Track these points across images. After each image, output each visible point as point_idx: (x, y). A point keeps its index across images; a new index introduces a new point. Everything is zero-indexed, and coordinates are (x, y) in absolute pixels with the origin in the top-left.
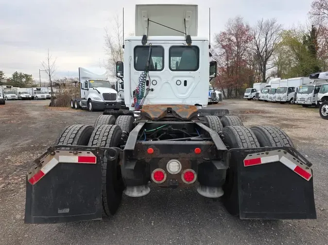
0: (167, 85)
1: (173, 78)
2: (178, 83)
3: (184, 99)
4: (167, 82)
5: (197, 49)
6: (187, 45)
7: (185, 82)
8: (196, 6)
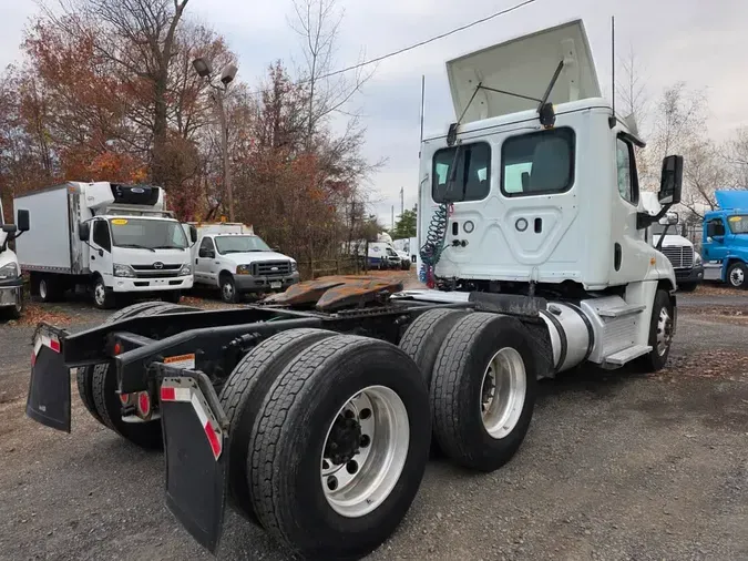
0: (495, 231)
1: (509, 213)
2: (520, 226)
3: (535, 266)
4: (495, 225)
5: (568, 134)
6: (542, 128)
7: (538, 223)
8: (578, 23)
